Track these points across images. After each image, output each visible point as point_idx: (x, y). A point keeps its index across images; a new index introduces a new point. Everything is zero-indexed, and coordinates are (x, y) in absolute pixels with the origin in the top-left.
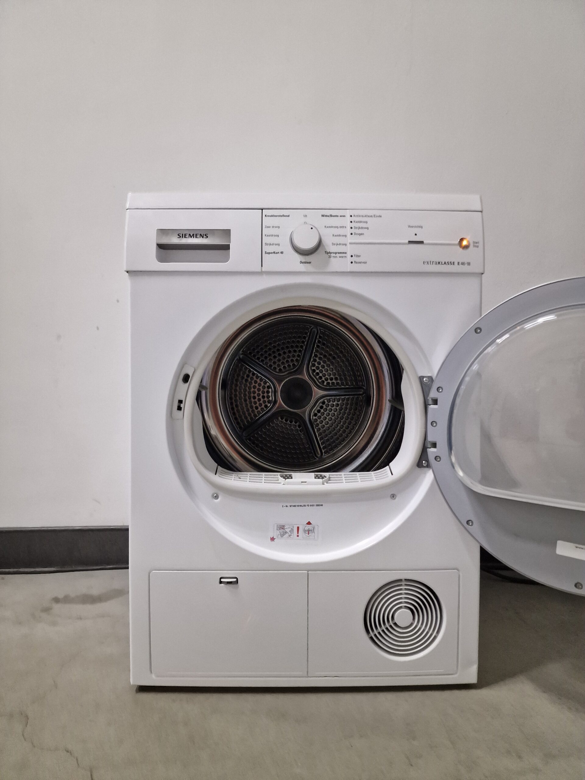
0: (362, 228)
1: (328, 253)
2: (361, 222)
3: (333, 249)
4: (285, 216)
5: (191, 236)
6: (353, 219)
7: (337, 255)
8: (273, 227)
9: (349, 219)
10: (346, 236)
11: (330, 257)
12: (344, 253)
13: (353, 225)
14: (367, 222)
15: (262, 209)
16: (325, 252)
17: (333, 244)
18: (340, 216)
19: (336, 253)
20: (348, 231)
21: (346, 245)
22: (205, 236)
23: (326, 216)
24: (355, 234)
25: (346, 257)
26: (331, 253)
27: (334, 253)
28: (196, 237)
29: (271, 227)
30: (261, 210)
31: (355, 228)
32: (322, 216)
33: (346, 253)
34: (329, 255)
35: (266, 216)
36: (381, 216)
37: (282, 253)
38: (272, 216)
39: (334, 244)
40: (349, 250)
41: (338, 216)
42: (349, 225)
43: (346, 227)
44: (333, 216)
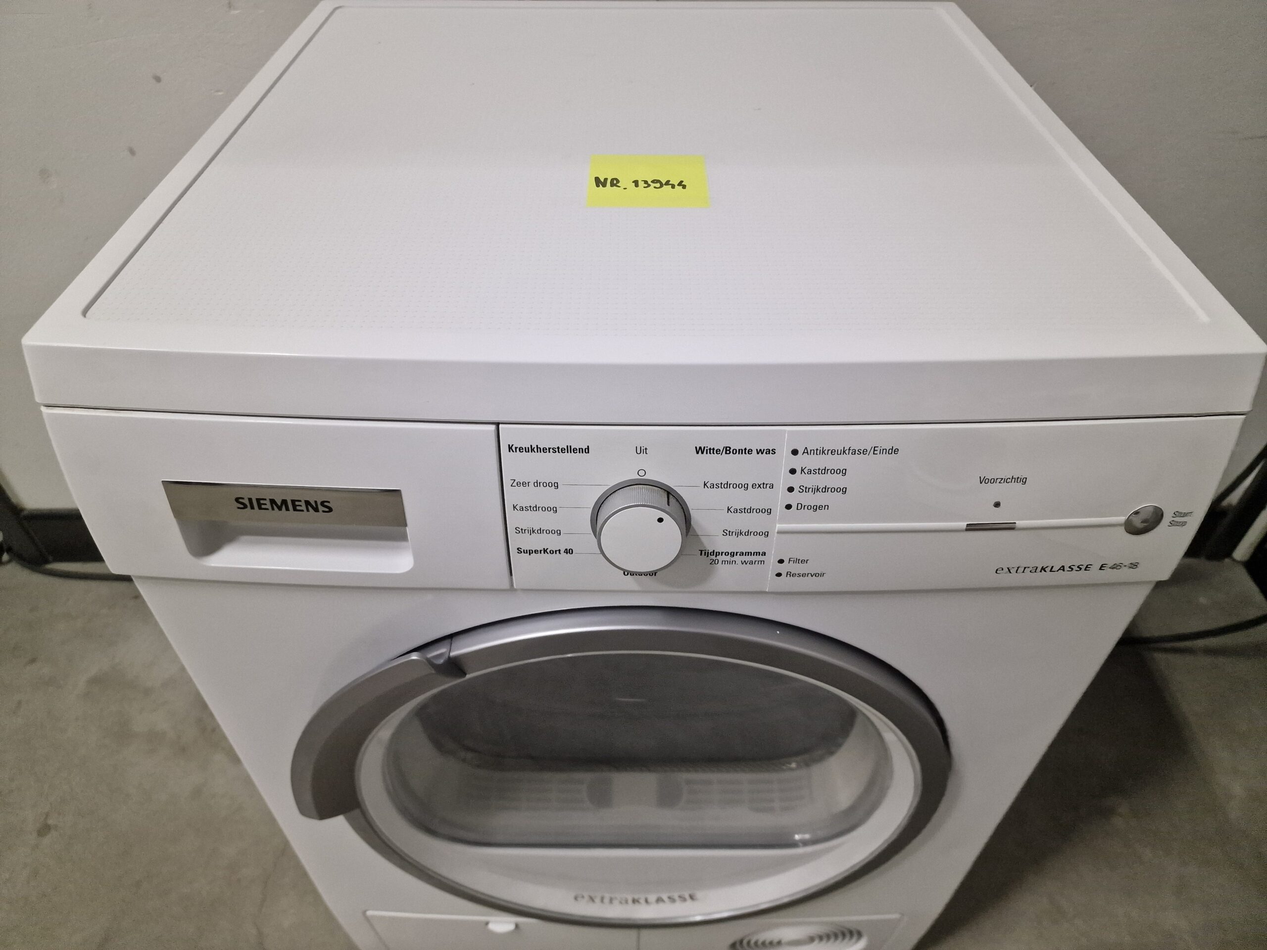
0: (826, 489)
1: (707, 554)
2: (825, 471)
3: (723, 544)
4: (575, 451)
5: (279, 504)
6: (797, 462)
7: (738, 558)
8: (537, 484)
9: (786, 461)
10: (769, 511)
11: (713, 562)
12: (758, 554)
13: (796, 481)
14: (844, 472)
15: (498, 424)
16: (701, 551)
17: (727, 533)
18: (760, 452)
19: (733, 554)
20: (781, 497)
21: (767, 534)
22: (321, 508)
23: (711, 451)
24: (801, 506)
25: (762, 562)
26: (718, 554)
27: (727, 554)
28: (295, 509)
29: (531, 484)
30: (493, 428)
31: (804, 489)
32: (698, 453)
33: (764, 554)
34: (714, 557)
35: (510, 448)
36: (896, 451)
37: (568, 551)
38: (532, 450)
39: (730, 533)
40: (774, 549)
41: (750, 451)
42: (783, 480)
43: (772, 486)
44: (735, 452)
